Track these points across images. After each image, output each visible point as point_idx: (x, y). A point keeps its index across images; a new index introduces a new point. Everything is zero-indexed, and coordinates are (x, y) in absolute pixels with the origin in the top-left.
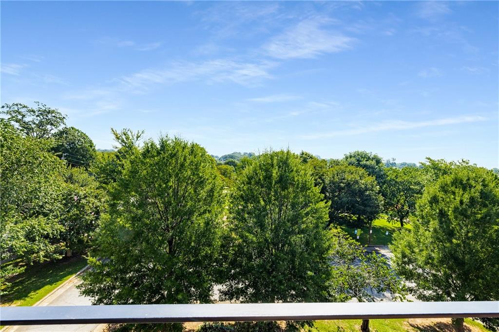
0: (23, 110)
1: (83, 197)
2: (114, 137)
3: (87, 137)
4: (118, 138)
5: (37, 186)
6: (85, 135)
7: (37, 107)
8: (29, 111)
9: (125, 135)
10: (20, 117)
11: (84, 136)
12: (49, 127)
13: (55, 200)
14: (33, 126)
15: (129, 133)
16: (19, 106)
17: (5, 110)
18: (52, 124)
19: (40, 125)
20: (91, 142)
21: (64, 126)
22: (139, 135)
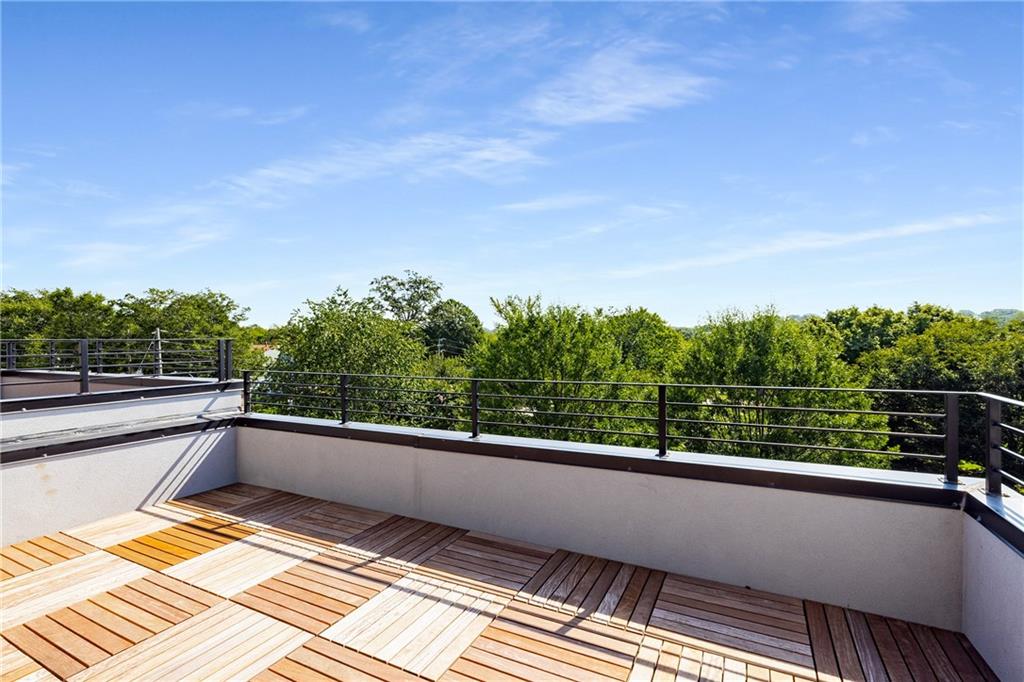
0: (392, 284)
1: (450, 397)
2: (495, 310)
3: (470, 311)
4: (500, 312)
5: (398, 381)
6: (467, 309)
7: (408, 277)
8: (399, 284)
9: (510, 304)
10: (389, 293)
11: (466, 311)
12: (422, 302)
13: (419, 400)
14: (404, 303)
15: (516, 302)
16: (389, 279)
17: (375, 286)
18: (424, 299)
19: (410, 301)
20: (475, 318)
21: (438, 300)
22: (531, 303)
